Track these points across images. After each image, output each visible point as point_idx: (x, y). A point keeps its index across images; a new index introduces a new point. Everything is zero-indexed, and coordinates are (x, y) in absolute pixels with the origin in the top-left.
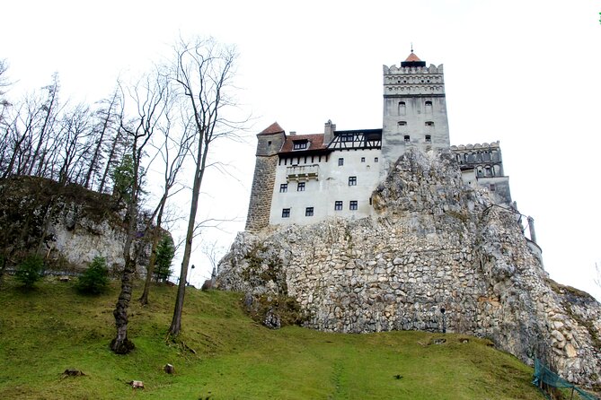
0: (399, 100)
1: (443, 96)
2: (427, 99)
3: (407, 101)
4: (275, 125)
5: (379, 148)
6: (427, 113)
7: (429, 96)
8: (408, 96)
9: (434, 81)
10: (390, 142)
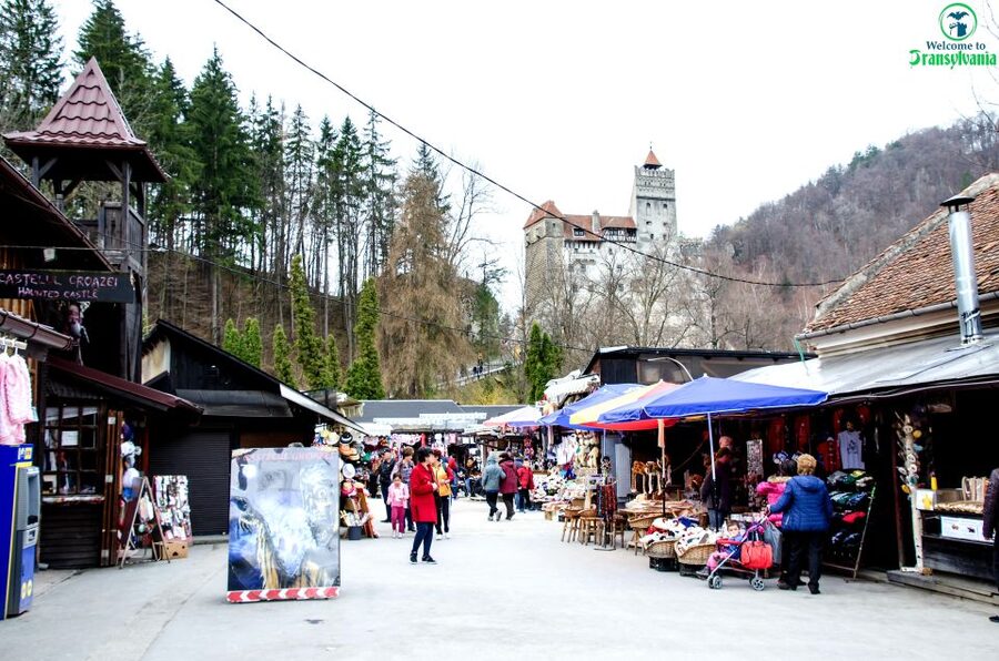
0: (646, 201)
1: (673, 200)
2: (665, 202)
3: (651, 202)
4: (551, 204)
5: (634, 242)
6: (664, 215)
7: (666, 200)
8: (653, 199)
9: (668, 185)
10: (642, 239)
